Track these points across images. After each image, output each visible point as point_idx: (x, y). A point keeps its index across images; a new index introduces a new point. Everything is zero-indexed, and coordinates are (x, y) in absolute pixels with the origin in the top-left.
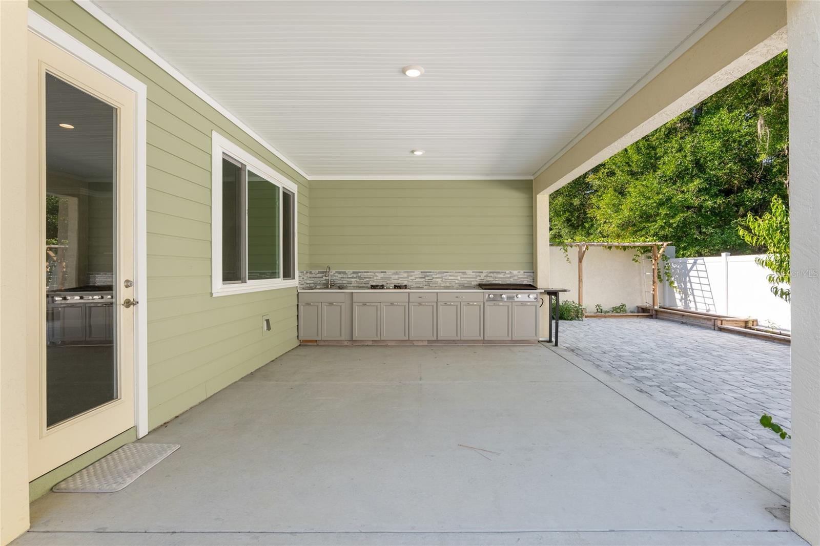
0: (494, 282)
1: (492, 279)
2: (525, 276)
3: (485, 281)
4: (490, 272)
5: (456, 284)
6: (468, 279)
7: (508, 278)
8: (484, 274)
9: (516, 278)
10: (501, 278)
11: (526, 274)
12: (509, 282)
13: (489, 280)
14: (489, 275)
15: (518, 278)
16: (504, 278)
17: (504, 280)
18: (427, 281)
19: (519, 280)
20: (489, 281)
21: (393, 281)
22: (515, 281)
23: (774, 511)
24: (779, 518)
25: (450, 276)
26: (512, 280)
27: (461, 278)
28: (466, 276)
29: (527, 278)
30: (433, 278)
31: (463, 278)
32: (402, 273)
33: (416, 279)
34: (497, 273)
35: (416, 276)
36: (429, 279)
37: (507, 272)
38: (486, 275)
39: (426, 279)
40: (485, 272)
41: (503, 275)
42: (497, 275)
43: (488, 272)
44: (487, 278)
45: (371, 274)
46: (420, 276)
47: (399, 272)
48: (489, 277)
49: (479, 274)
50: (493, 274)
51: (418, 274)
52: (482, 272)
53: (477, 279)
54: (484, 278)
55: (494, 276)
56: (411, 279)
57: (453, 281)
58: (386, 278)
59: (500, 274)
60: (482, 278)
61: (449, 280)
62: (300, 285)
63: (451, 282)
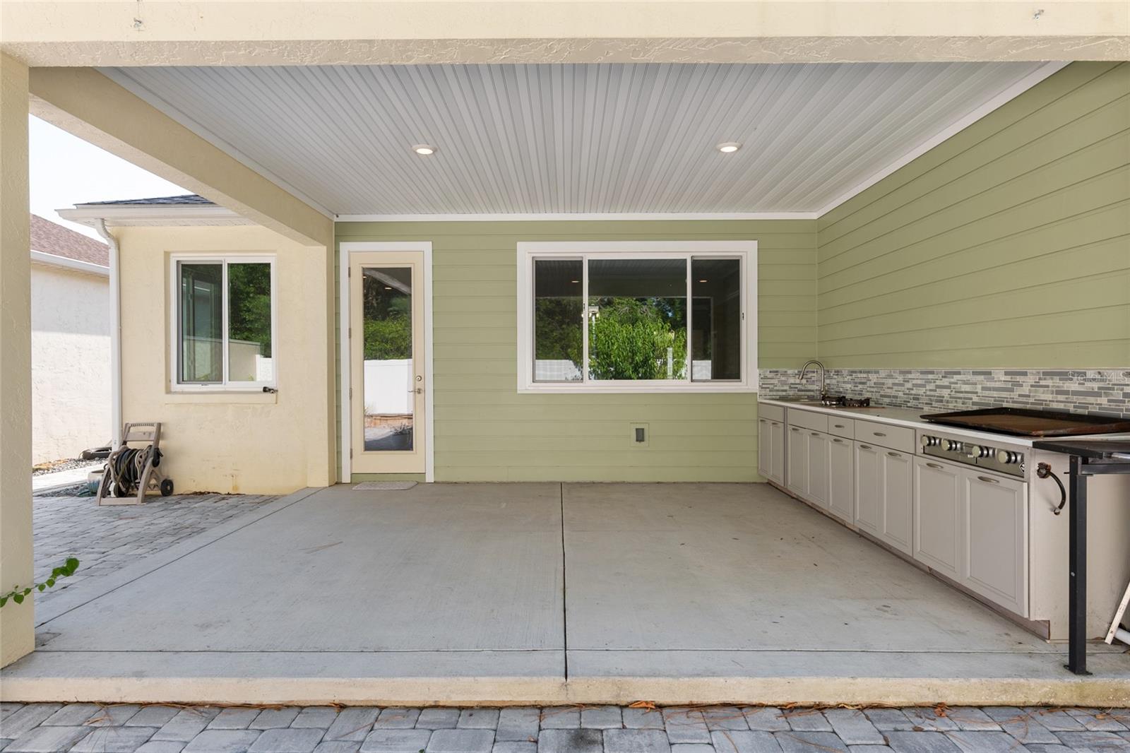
0: (1055, 406)
3: (1032, 400)
4: (1045, 374)
6: (995, 394)
8: (1030, 380)
9: (1118, 395)
10: (1075, 393)
12: (1094, 410)
14: (1042, 383)
15: (1125, 395)
16: (1081, 393)
17: (1081, 399)
18: (928, 393)
19: (1128, 405)
20: (1040, 402)
22: (1113, 405)
23: (52, 636)
24: (44, 633)
25: (965, 383)
26: (1103, 401)
27: (984, 389)
28: (992, 385)
30: (938, 387)
31: (989, 389)
32: (896, 375)
33: (914, 388)
34: (1063, 375)
35: (915, 382)
36: (931, 390)
37: (1090, 374)
38: (1035, 382)
39: (927, 388)
40: (1032, 374)
41: (1079, 384)
42: (1063, 383)
43: (1039, 373)
44: (1036, 391)
45: (865, 375)
46: (919, 382)
47: (894, 372)
48: (1041, 389)
49: (1018, 378)
50: (1052, 379)
51: (916, 378)
52: (1025, 374)
53: (1015, 395)
54: (1030, 393)
55: (1053, 386)
56: (908, 389)
57: (970, 396)
58: (879, 385)
59: (1072, 380)
60: (1025, 390)
61: (962, 392)
62: (770, 391)
63: (965, 398)
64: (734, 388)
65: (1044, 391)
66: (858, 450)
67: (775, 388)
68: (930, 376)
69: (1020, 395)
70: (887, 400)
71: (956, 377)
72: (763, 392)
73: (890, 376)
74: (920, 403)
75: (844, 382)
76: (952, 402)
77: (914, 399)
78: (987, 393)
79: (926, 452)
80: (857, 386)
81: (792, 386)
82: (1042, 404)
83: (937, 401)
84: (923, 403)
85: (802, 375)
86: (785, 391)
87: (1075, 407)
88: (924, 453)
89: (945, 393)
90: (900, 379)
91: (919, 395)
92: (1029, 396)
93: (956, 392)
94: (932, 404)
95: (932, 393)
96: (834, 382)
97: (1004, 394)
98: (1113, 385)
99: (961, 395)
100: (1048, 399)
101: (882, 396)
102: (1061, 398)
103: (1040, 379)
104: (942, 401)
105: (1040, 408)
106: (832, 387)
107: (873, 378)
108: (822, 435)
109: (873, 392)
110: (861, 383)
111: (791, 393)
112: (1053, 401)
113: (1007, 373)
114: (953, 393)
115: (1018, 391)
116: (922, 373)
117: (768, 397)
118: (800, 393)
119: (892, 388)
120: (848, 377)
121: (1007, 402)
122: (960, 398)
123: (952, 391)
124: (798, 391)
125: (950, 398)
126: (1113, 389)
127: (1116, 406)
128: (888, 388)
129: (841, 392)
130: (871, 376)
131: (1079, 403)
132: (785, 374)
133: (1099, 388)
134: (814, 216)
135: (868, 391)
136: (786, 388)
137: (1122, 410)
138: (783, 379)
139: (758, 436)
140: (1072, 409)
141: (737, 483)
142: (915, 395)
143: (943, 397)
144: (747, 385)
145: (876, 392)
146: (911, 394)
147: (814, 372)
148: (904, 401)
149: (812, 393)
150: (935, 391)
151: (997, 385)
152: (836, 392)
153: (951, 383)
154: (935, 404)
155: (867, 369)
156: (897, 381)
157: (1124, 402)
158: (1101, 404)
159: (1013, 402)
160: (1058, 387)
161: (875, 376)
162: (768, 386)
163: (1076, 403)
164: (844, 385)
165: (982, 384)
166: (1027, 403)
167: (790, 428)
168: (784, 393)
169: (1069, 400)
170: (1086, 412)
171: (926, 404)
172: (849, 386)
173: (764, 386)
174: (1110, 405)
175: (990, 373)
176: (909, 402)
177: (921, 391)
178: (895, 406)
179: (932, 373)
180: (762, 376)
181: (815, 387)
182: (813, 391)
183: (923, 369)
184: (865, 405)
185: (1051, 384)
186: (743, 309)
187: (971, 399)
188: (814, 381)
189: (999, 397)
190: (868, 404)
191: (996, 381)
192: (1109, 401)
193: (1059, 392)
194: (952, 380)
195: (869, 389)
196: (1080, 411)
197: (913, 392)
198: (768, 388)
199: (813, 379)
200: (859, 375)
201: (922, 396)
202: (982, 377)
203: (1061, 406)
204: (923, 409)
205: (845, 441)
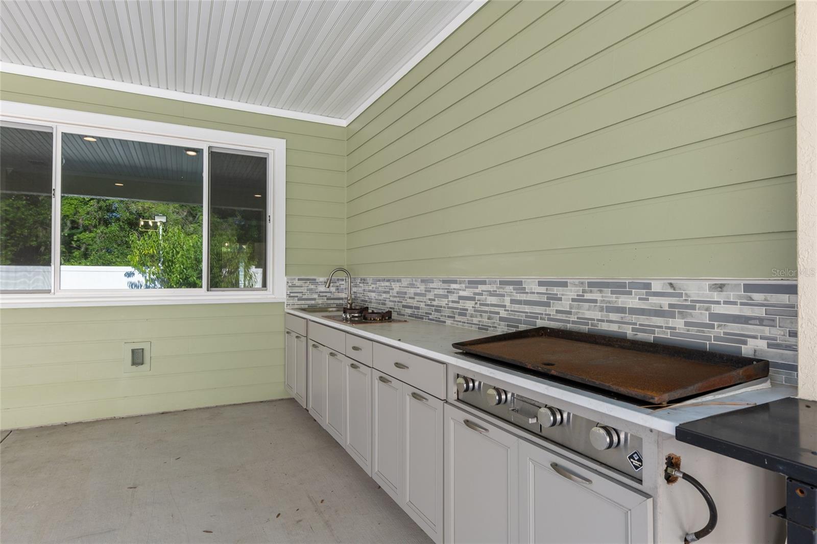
0: (605, 327)
1: (597, 315)
2: (760, 312)
3: (573, 318)
4: (591, 285)
5: (501, 319)
6: (527, 309)
7: (659, 313)
8: (570, 293)
11: (758, 297)
12: (664, 335)
13: (588, 314)
14: (588, 296)
15: (714, 317)
16: (642, 312)
18: (451, 305)
19: (719, 331)
21: (409, 300)
22: (693, 331)
25: (492, 294)
26: (678, 323)
27: (513, 302)
28: (523, 297)
29: (771, 323)
30: (461, 298)
31: (519, 302)
32: (418, 284)
33: (436, 299)
34: (620, 288)
35: (436, 292)
36: (453, 302)
37: (656, 287)
38: (578, 295)
39: (449, 299)
40: (575, 285)
41: (640, 299)
42: (617, 298)
43: (582, 283)
44: (579, 307)
45: (387, 284)
46: (441, 292)
47: (416, 281)
48: (586, 305)
49: (556, 290)
50: (601, 291)
51: (437, 287)
52: (564, 284)
53: (551, 311)
54: (571, 308)
55: (602, 301)
56: (430, 299)
57: (496, 309)
58: (402, 294)
59: (630, 293)
60: (565, 305)
61: (487, 305)
62: (298, 300)
63: (491, 312)
64: (259, 297)
65: (590, 306)
66: (376, 382)
67: (304, 297)
68: (453, 286)
69: (558, 312)
70: (409, 311)
71: (481, 288)
72: (291, 302)
73: (412, 285)
74: (442, 316)
75: (370, 291)
76: (476, 317)
77: (436, 311)
78: (516, 307)
79: (460, 398)
80: (381, 296)
81: (321, 294)
82: (587, 324)
83: (460, 314)
84: (445, 316)
85: (329, 283)
86: (314, 299)
87: (633, 330)
88: (458, 400)
89: (469, 305)
90: (422, 288)
91: (441, 307)
92: (569, 313)
93: (481, 304)
94: (454, 317)
95: (455, 305)
96: (360, 290)
97: (538, 309)
98: (692, 301)
99: (486, 308)
100: (595, 318)
101: (404, 306)
102: (613, 316)
103: (584, 291)
104: (465, 315)
105: (585, 328)
106: (358, 295)
107: (396, 287)
108: (339, 356)
109: (395, 302)
110: (385, 292)
111: (320, 302)
112: (603, 321)
113: (541, 284)
114: (478, 306)
115: (556, 306)
116: (444, 282)
117: (296, 307)
118: (329, 302)
119: (414, 298)
120: (373, 286)
121: (541, 319)
122: (486, 312)
123: (476, 303)
124: (327, 299)
125: (475, 311)
126: (694, 308)
127: (699, 331)
128: (410, 298)
129: (366, 301)
130: (394, 285)
131: (640, 325)
132: (313, 281)
133: (671, 306)
134: (344, 123)
135: (390, 301)
136: (316, 296)
137: (709, 338)
138: (313, 287)
139: (285, 348)
140: (629, 332)
141: (262, 402)
142: (437, 306)
143: (467, 310)
144: (273, 294)
145: (398, 302)
146: (433, 306)
147: (343, 280)
148: (426, 313)
149: (341, 301)
150: (458, 302)
151: (529, 297)
152: (363, 301)
153: (475, 294)
154: (458, 318)
155: (389, 277)
156: (418, 291)
157: (712, 327)
158: (674, 328)
159: (549, 319)
160: (609, 302)
161: (398, 284)
162: (296, 295)
163: (635, 324)
164: (369, 294)
165: (510, 296)
166: (568, 322)
167: (311, 343)
168: (313, 302)
169: (624, 320)
170: (650, 338)
171: (449, 317)
172: (373, 295)
173: (292, 295)
174: (688, 330)
175: (520, 283)
176: (431, 314)
177: (444, 302)
178: (416, 317)
179: (455, 282)
180: (290, 284)
181: (343, 295)
182: (342, 299)
183: (445, 277)
184: (387, 318)
185: (599, 299)
186: (270, 211)
187: (498, 313)
188: (342, 289)
189: (531, 313)
190: (390, 317)
191: (527, 293)
192: (687, 324)
193: (611, 309)
194: (477, 291)
195: (392, 299)
196: (641, 336)
197: (435, 303)
198: (297, 297)
199: (342, 286)
200: (383, 284)
201: (444, 307)
202: (510, 288)
203: (614, 328)
204: (445, 322)
205: (362, 368)
